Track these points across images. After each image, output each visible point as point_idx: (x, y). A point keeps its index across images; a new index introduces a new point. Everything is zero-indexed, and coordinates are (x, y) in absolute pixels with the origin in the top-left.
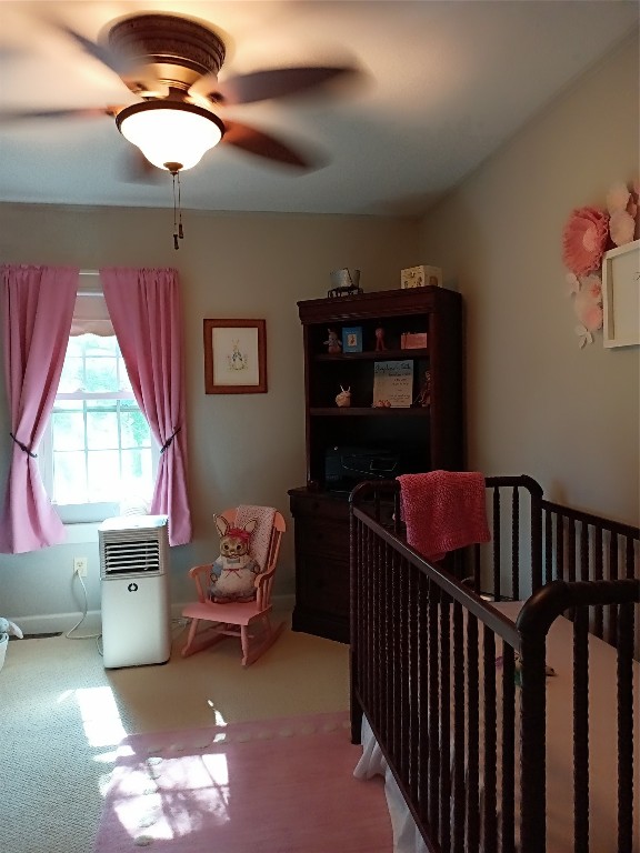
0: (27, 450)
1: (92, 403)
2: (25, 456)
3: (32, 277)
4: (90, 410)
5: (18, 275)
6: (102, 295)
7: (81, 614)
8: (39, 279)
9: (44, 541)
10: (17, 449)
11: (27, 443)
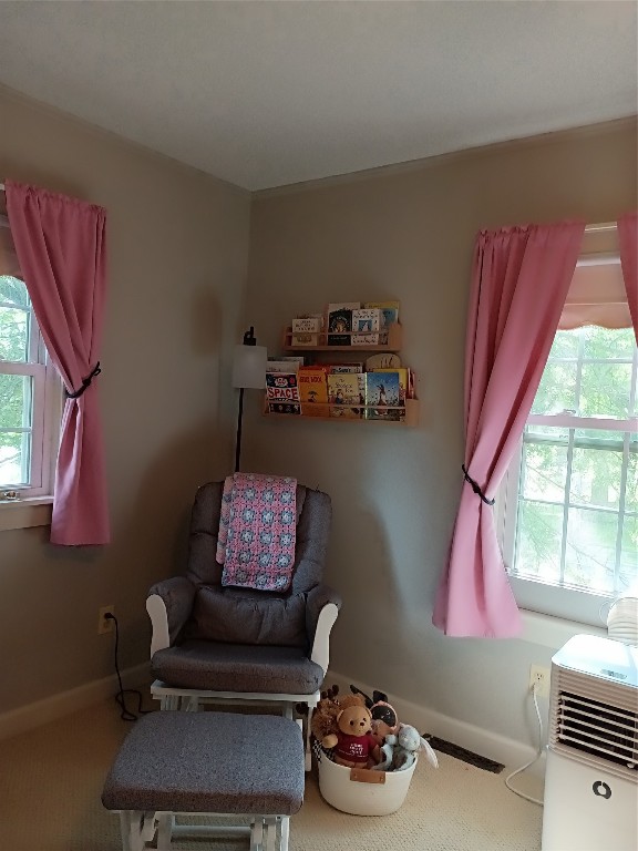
0: (480, 491)
1: (581, 434)
2: (477, 499)
3: (514, 246)
4: (578, 445)
5: (496, 243)
6: (618, 261)
7: (530, 750)
8: (523, 245)
9: (489, 628)
10: (468, 487)
11: (481, 483)
